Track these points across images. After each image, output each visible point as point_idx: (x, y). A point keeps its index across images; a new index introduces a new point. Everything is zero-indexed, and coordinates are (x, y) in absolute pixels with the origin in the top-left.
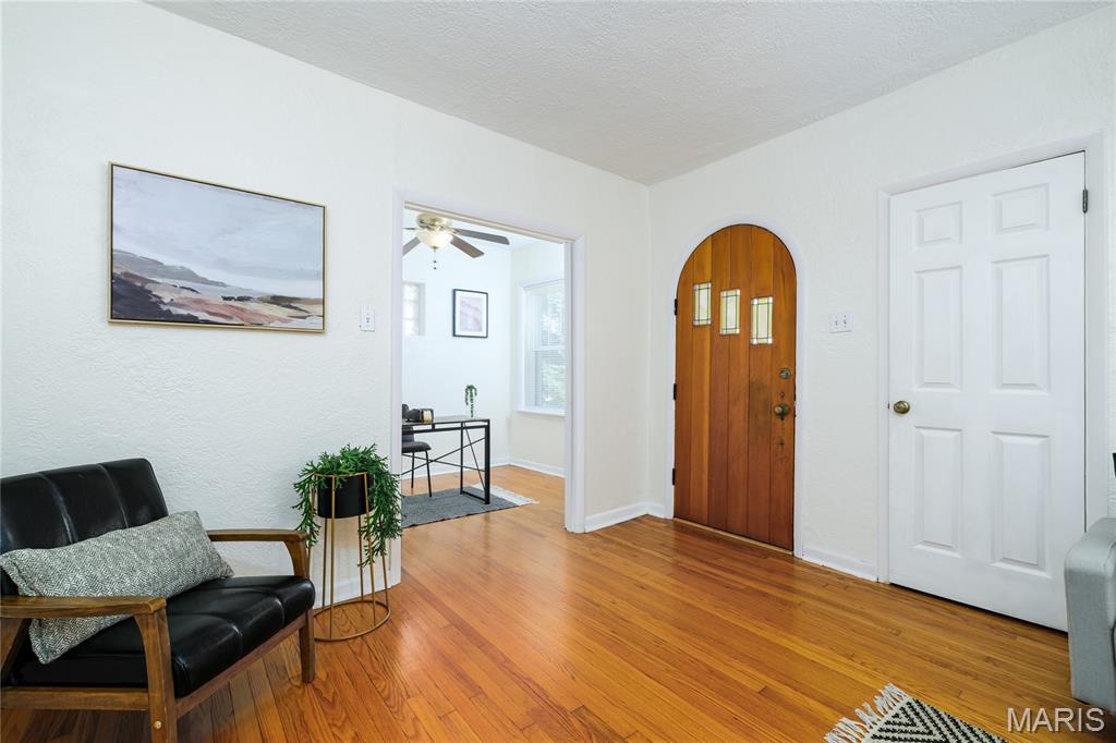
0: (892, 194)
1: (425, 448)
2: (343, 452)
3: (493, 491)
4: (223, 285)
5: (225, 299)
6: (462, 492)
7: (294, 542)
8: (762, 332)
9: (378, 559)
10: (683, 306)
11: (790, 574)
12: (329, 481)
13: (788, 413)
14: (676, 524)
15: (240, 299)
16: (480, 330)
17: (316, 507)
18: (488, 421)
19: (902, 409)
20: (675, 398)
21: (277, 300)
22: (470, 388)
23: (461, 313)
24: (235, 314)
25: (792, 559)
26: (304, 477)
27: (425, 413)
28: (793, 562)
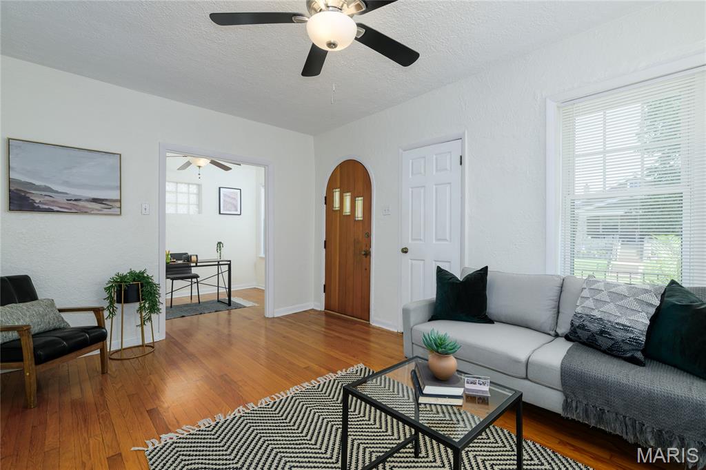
0: (405, 150)
1: (196, 277)
2: (131, 273)
3: (233, 299)
4: (66, 194)
5: (68, 200)
6: (218, 301)
7: (97, 311)
8: (359, 214)
9: (148, 324)
10: (328, 200)
11: (368, 333)
12: (120, 286)
13: (368, 254)
14: (326, 313)
15: (75, 200)
16: (237, 210)
17: (115, 299)
18: (230, 261)
19: (405, 251)
20: (325, 247)
21: (95, 200)
22: (220, 243)
23: (224, 201)
24: (74, 206)
25: (368, 325)
26: (109, 285)
27: (192, 257)
28: (370, 327)
